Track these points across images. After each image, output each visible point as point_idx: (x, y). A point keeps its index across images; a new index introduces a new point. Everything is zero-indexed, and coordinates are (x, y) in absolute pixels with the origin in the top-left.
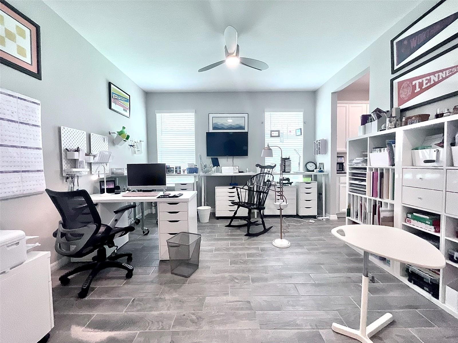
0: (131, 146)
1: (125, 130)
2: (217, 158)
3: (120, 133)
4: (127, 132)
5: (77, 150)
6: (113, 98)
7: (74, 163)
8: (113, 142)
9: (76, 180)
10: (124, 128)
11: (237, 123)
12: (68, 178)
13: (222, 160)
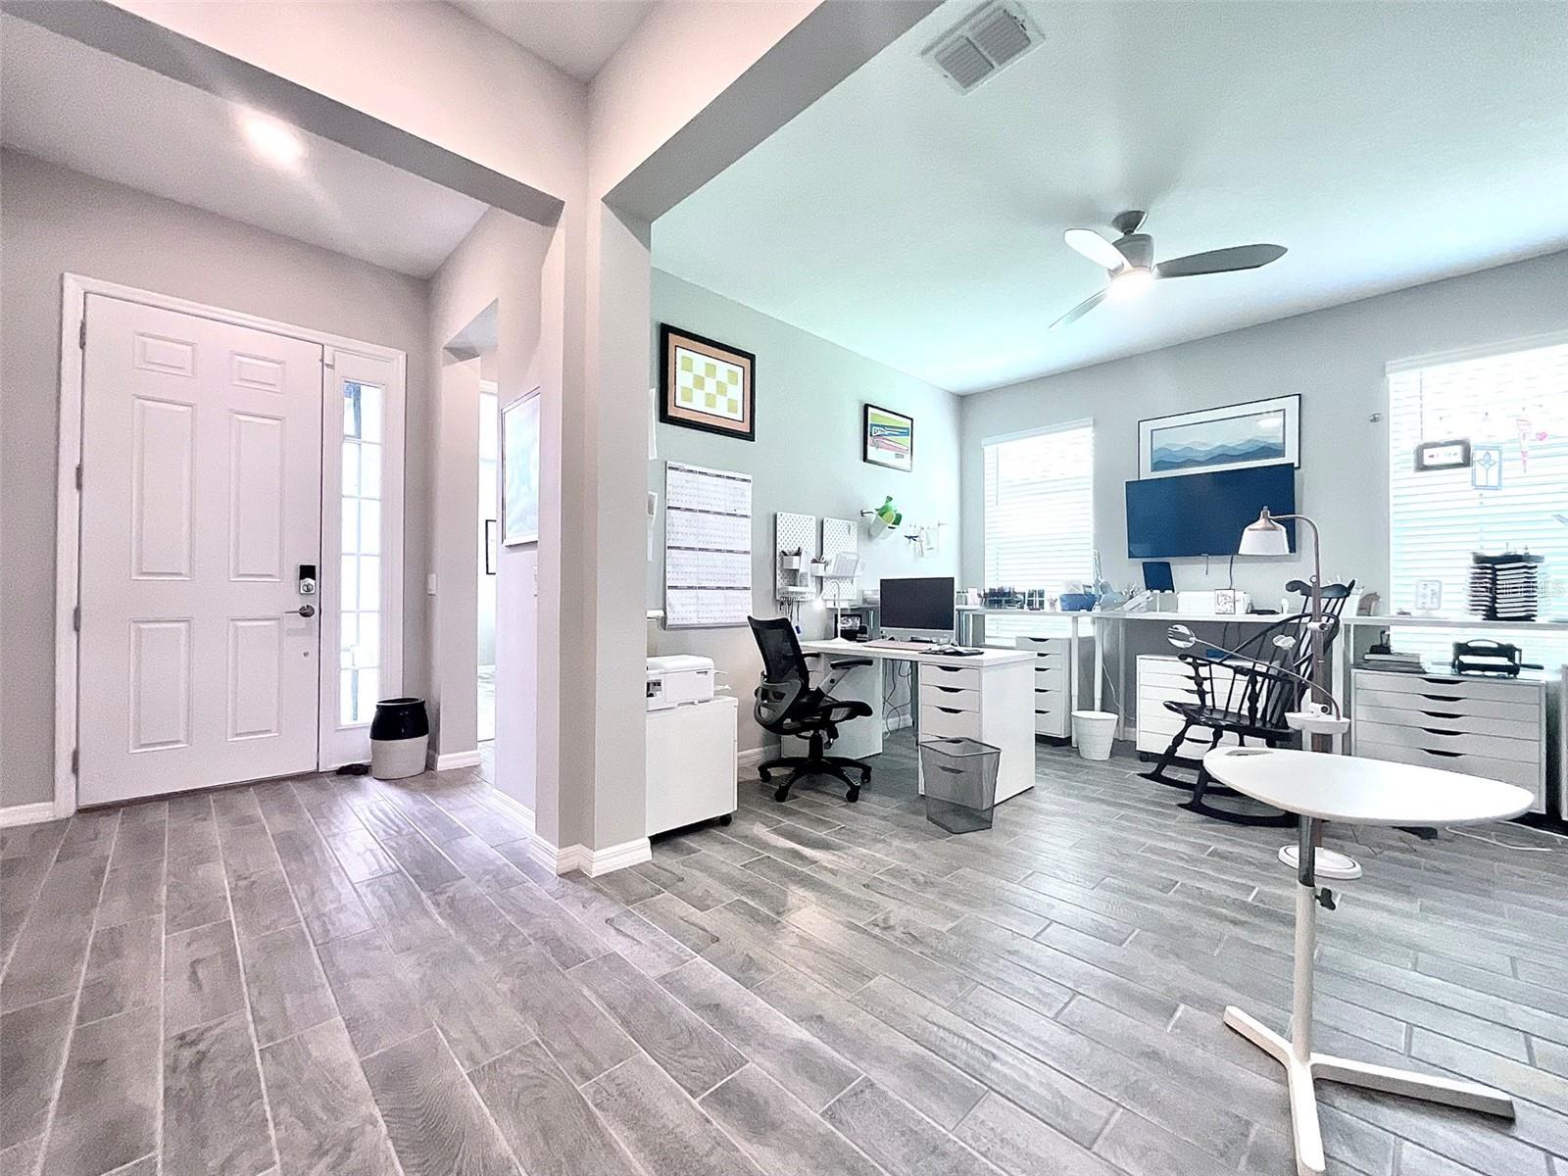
0: (910, 538)
1: (890, 504)
2: (1168, 564)
3: (882, 512)
4: (896, 506)
5: (798, 553)
6: (871, 435)
7: (793, 575)
8: (868, 533)
9: (795, 609)
10: (890, 499)
11: (1250, 437)
12: (782, 604)
13: (1183, 571)
